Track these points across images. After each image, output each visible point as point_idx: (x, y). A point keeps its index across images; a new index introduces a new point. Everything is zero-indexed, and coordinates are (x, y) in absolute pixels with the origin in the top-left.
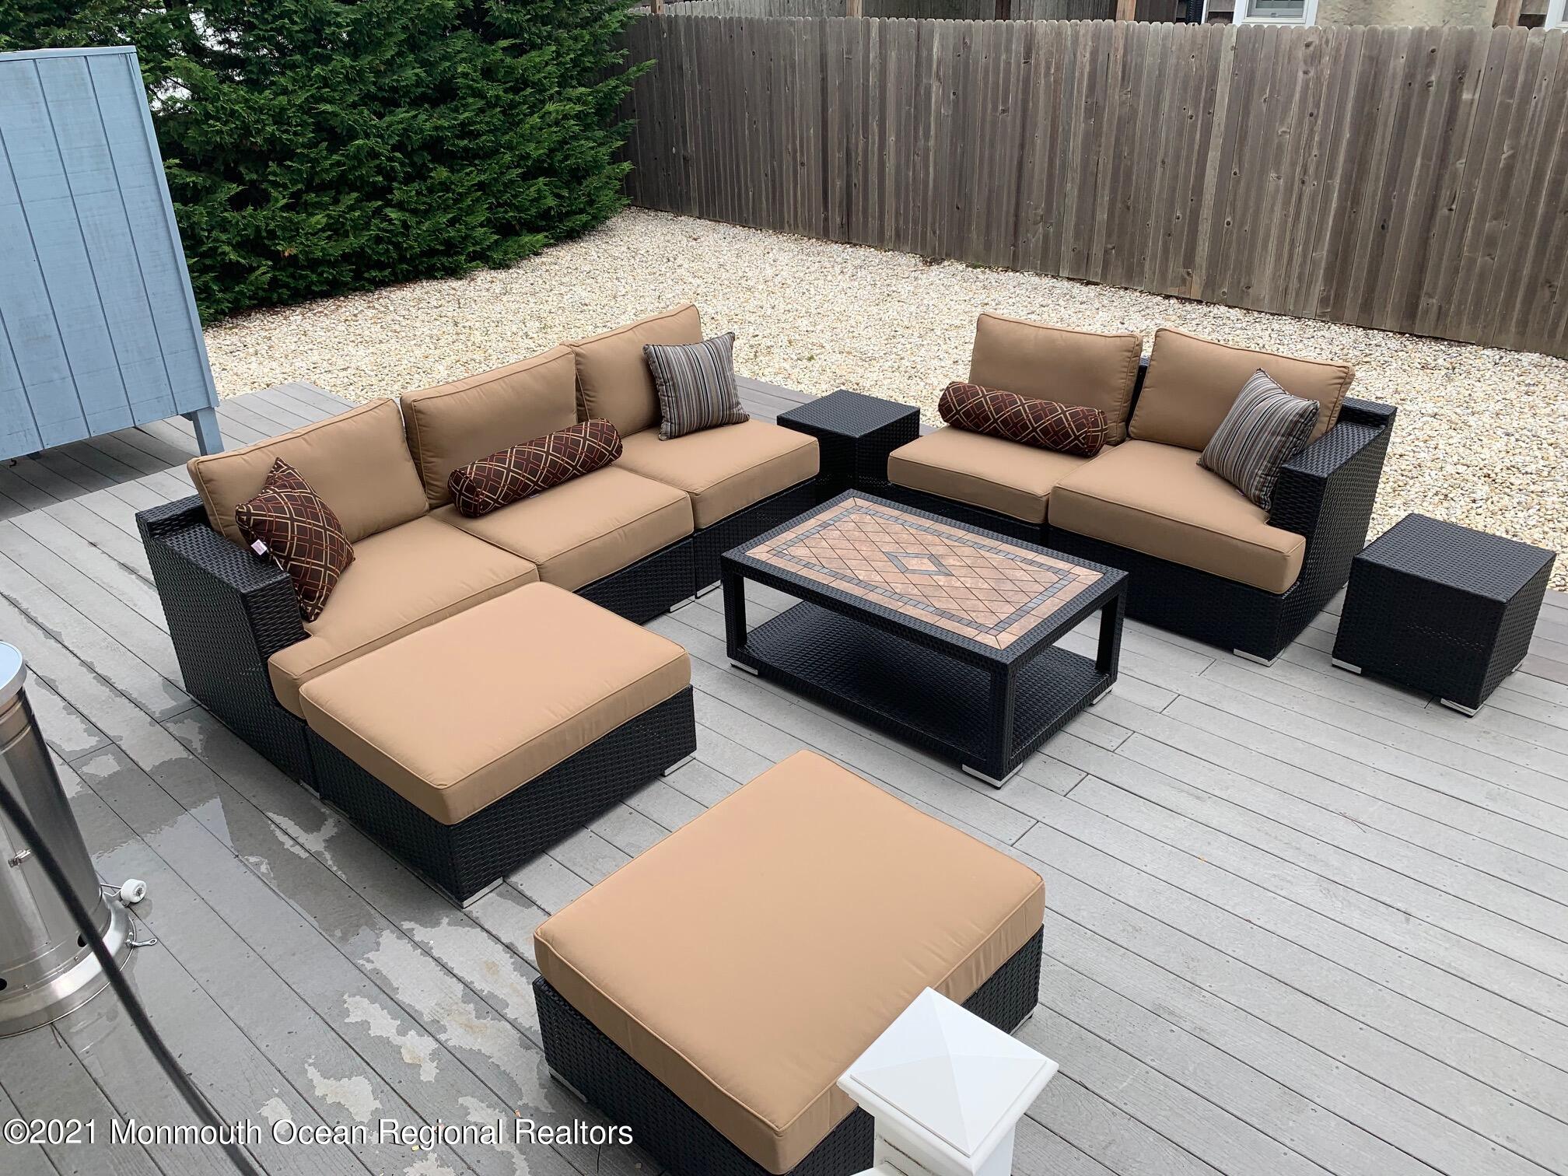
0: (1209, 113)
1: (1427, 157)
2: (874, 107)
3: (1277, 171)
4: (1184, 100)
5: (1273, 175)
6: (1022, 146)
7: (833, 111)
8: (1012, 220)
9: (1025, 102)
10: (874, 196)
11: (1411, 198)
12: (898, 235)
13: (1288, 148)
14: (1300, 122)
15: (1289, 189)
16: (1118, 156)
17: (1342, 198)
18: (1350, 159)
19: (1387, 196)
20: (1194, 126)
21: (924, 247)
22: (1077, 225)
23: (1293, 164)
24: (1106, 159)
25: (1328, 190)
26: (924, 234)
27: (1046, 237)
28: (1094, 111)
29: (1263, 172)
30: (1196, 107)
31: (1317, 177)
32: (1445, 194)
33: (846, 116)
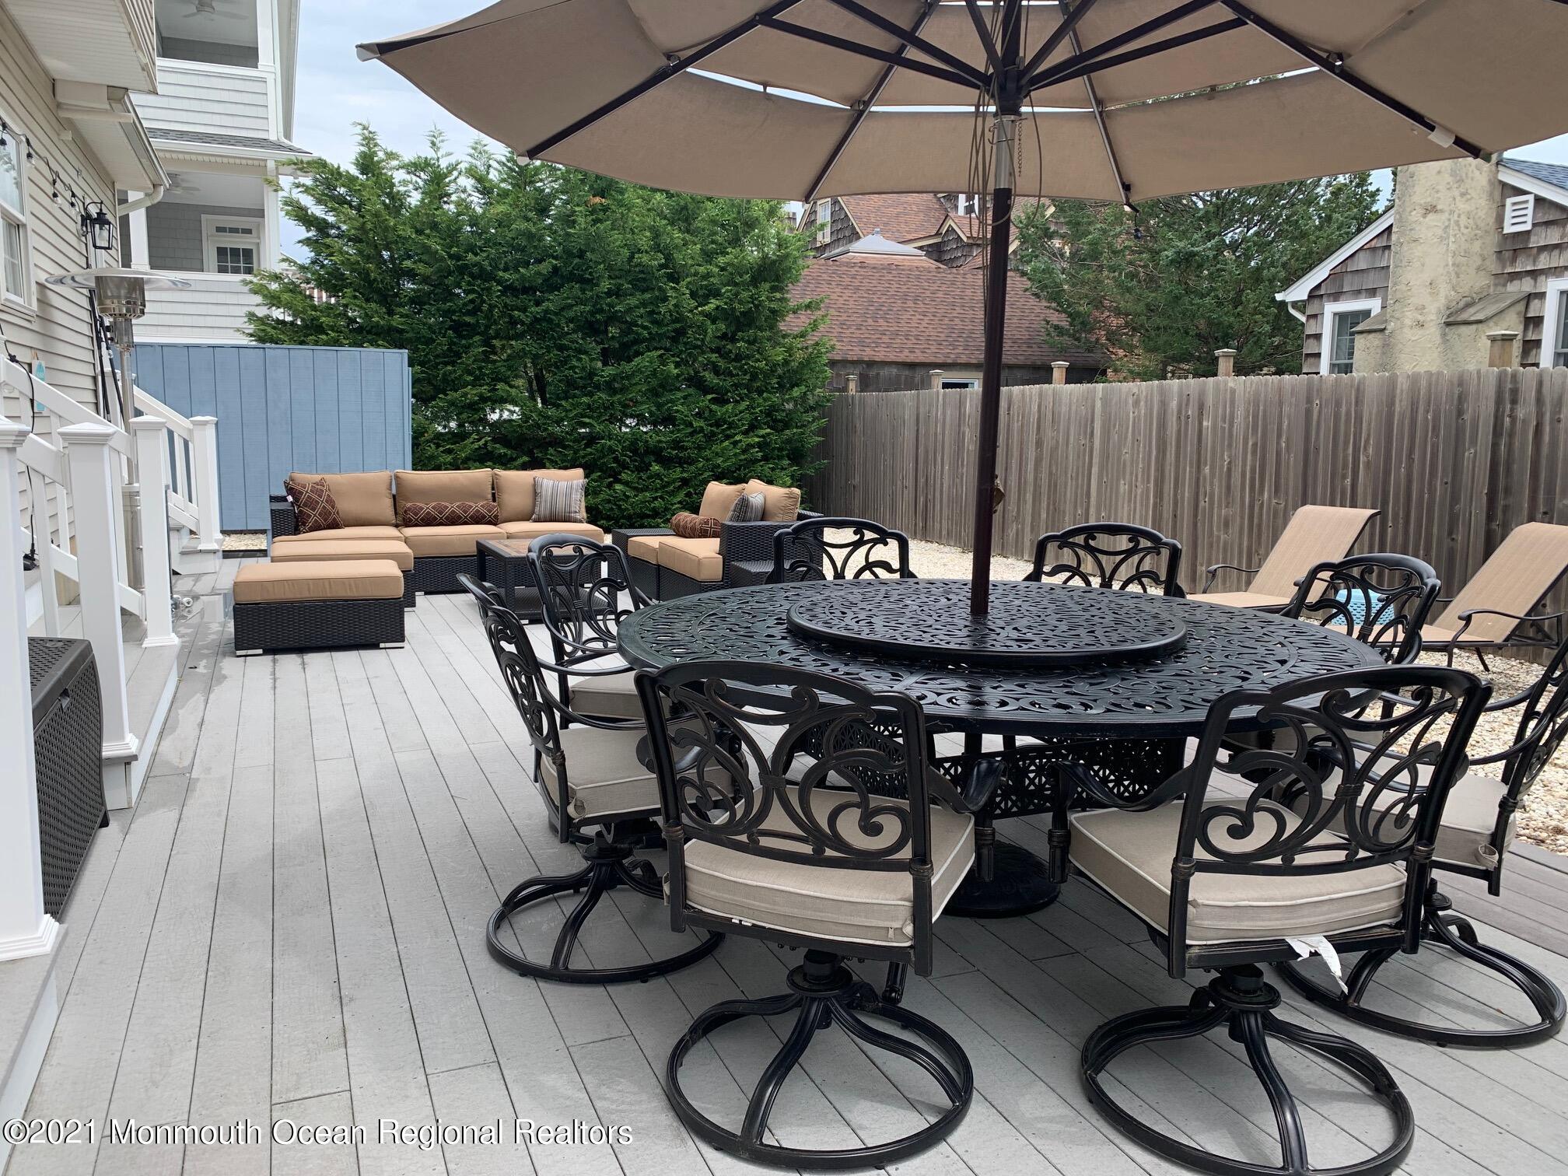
0: (1092, 442)
1: (1191, 467)
2: (939, 448)
3: (1124, 479)
4: (1079, 434)
5: (1122, 482)
6: (1006, 470)
7: (921, 450)
8: (1001, 520)
9: (1008, 439)
10: (938, 507)
11: (1186, 494)
12: (948, 534)
13: (1128, 464)
14: (1133, 443)
15: (1130, 491)
16: (1051, 473)
17: (1155, 497)
18: (1157, 470)
19: (1175, 495)
20: (1085, 450)
21: (960, 543)
22: (1032, 523)
23: (1131, 474)
24: (1044, 476)
25: (1148, 489)
26: (960, 532)
27: (1017, 530)
28: (1039, 444)
29: (1118, 480)
30: (1086, 438)
31: (1143, 483)
32: (1202, 490)
33: (927, 452)
